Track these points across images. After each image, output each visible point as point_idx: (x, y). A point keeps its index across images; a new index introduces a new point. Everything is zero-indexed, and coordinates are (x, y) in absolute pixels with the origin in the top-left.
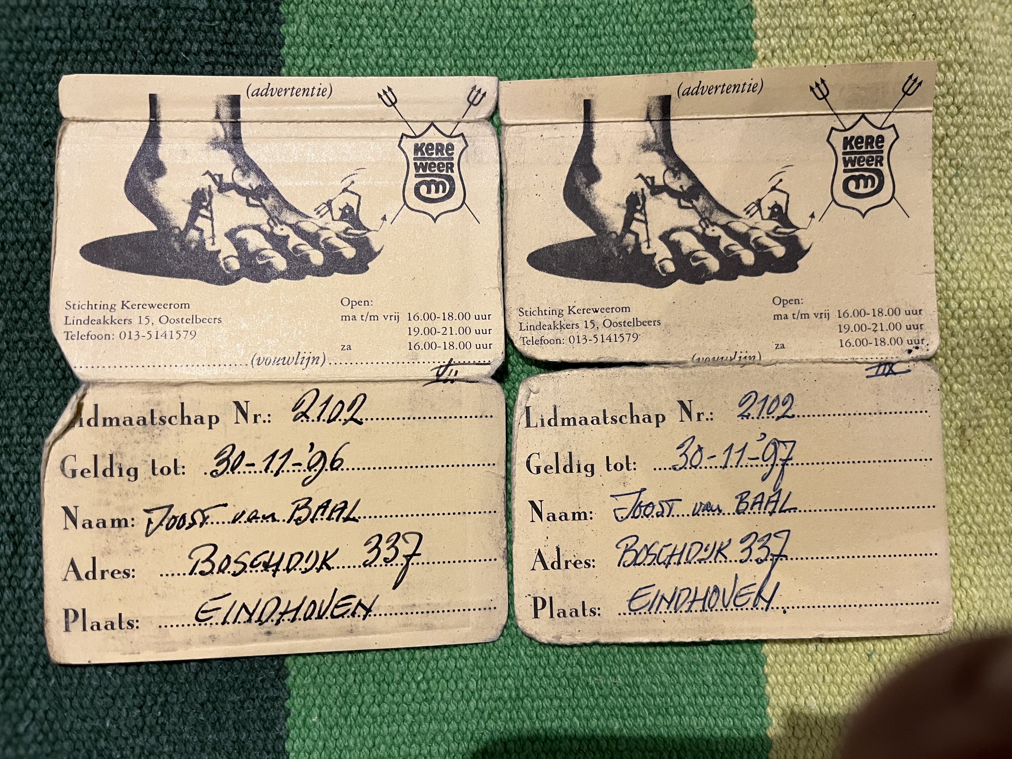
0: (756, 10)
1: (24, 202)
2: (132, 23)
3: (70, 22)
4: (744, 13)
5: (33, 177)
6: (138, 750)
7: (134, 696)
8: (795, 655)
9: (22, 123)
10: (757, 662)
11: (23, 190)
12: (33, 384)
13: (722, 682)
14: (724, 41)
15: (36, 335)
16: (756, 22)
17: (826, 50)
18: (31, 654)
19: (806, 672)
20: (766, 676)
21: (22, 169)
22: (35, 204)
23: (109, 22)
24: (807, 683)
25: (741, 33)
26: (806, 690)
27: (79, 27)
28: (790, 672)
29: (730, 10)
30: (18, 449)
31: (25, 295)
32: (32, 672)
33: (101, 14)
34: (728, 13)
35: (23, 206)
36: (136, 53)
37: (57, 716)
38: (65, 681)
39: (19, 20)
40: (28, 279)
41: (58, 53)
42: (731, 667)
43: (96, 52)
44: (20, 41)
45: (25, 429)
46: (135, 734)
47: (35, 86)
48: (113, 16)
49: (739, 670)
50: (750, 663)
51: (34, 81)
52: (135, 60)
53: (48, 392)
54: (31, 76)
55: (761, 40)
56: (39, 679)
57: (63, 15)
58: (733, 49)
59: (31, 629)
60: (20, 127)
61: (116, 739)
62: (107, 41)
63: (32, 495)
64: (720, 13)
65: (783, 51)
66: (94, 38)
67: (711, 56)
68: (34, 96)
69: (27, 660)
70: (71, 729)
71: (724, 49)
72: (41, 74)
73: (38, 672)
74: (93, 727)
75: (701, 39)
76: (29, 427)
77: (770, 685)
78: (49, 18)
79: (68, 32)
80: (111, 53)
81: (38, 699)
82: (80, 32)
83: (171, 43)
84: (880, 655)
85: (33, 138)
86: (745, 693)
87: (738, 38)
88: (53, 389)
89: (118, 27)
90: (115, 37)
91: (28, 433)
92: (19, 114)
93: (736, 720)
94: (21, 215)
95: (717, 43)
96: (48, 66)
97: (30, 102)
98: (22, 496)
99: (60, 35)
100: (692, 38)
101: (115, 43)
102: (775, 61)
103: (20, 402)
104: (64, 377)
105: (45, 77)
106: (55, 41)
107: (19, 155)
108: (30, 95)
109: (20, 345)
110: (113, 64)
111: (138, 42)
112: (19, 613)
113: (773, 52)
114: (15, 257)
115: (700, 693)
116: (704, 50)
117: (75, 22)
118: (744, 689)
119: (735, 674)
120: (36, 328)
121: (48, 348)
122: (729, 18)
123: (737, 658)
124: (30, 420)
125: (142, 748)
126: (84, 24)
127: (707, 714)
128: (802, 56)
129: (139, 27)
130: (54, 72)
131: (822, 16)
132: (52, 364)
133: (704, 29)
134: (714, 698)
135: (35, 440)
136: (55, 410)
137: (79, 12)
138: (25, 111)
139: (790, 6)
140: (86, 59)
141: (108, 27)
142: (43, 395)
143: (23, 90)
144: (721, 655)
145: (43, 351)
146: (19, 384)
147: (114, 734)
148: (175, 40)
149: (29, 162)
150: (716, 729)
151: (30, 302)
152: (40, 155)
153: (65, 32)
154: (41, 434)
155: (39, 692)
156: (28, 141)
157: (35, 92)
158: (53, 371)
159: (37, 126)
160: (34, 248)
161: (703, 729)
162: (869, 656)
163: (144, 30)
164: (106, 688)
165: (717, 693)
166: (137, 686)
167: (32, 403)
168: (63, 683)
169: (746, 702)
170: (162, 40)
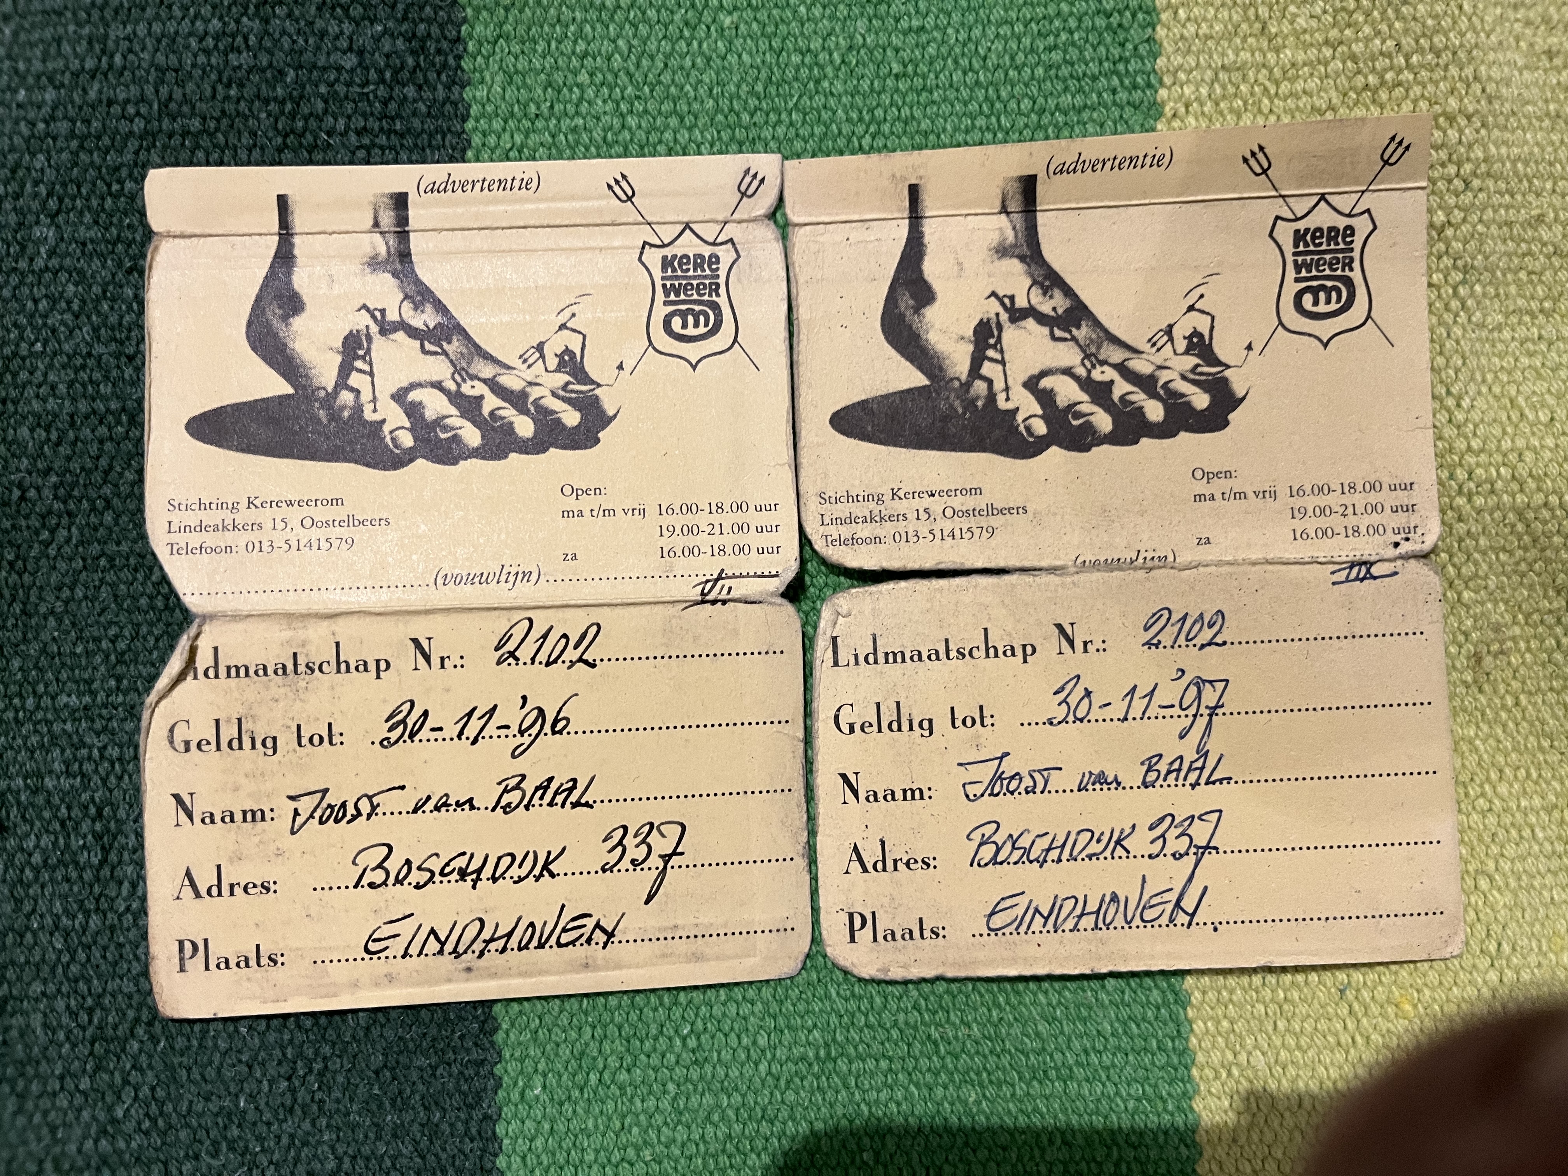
0: (1161, 45)
1: (100, 356)
2: (248, 92)
3: (157, 91)
4: (1143, 50)
5: (113, 319)
6: (285, 1140)
7: (280, 1063)
8: (1232, 992)
9: (92, 241)
10: (1176, 1001)
11: (98, 338)
12: (123, 618)
13: (1125, 1033)
14: (1114, 92)
15: (125, 547)
16: (1161, 62)
17: (1266, 101)
18: (130, 1006)
19: (1249, 1016)
20: (1190, 1022)
21: (95, 308)
22: (117, 358)
23: (214, 89)
24: (1250, 1032)
25: (1139, 80)
26: (1249, 1041)
27: (170, 98)
28: (1225, 1017)
29: (1122, 45)
30: (104, 712)
31: (107, 490)
32: (132, 1032)
33: (202, 79)
34: (1119, 50)
35: (99, 362)
36: (255, 135)
37: (169, 1094)
38: (180, 1043)
39: (84, 90)
40: (111, 467)
41: (141, 138)
42: (1137, 1010)
43: (197, 135)
44: (87, 122)
45: (113, 683)
46: (281, 1117)
47: (109, 186)
48: (220, 80)
49: (1150, 1013)
50: (1166, 1004)
51: (107, 178)
52: (255, 145)
53: (144, 629)
54: (104, 170)
55: (1169, 88)
56: (142, 1042)
57: (148, 82)
58: (1128, 103)
59: (129, 970)
60: (90, 246)
61: (254, 1124)
62: (212, 118)
63: (126, 777)
64: (1108, 50)
65: (1202, 105)
66: (193, 114)
67: (1095, 115)
68: (109, 200)
69: (124, 1014)
70: (189, 1111)
71: (1115, 103)
72: (117, 169)
73: (140, 1031)
74: (222, 1108)
75: (1080, 90)
76: (119, 679)
77: (1196, 1036)
78: (127, 86)
79: (156, 106)
80: (220, 135)
81: (142, 1071)
82: (173, 106)
83: (306, 119)
84: (1358, 990)
85: (109, 262)
86: (1159, 1048)
87: (1135, 87)
88: (151, 624)
89: (227, 98)
90: (223, 112)
91: (118, 688)
92: (88, 228)
93: (1147, 1088)
94: (97, 376)
95: (1105, 95)
96: (128, 157)
97: (103, 210)
98: (113, 780)
99: (143, 110)
100: (1066, 89)
101: (225, 122)
102: (1191, 120)
103: (104, 644)
104: (167, 607)
105: (124, 172)
106: (137, 120)
107: (90, 287)
108: (103, 199)
109: (103, 562)
110: (223, 152)
111: (258, 119)
112: (112, 948)
113: (1187, 106)
114: (91, 436)
115: (1094, 1048)
116: (1085, 106)
117: (164, 90)
118: (1158, 1041)
119: (1144, 1019)
120: (126, 538)
121: (142, 565)
122: (1121, 58)
123: (1147, 997)
124: (120, 670)
125: (292, 1137)
126: (178, 94)
127: (1104, 1078)
128: (1231, 110)
129: (258, 96)
130: (136, 164)
131: (1261, 50)
132: (150, 589)
133: (1085, 74)
134: (1114, 1054)
135: (128, 699)
136: (155, 654)
137: (170, 76)
138: (96, 222)
139: (1212, 37)
140: (183, 144)
141: (214, 97)
142: (137, 633)
143: (93, 192)
144: (1123, 992)
145: (136, 570)
146: (102, 619)
147: (251, 1116)
148: (311, 114)
149: (105, 298)
150: (1118, 1100)
151: (115, 501)
152: (121, 287)
153: (151, 107)
154: (137, 690)
155: (143, 1058)
156: (104, 266)
157: (110, 194)
158: (151, 598)
159: (115, 244)
160: (119, 422)
161: (1099, 1100)
162: (1342, 992)
163: (267, 102)
164: (239, 1052)
165: (1119, 1048)
166: (283, 1048)
167: (122, 645)
168: (177, 1047)
170: (293, 116)
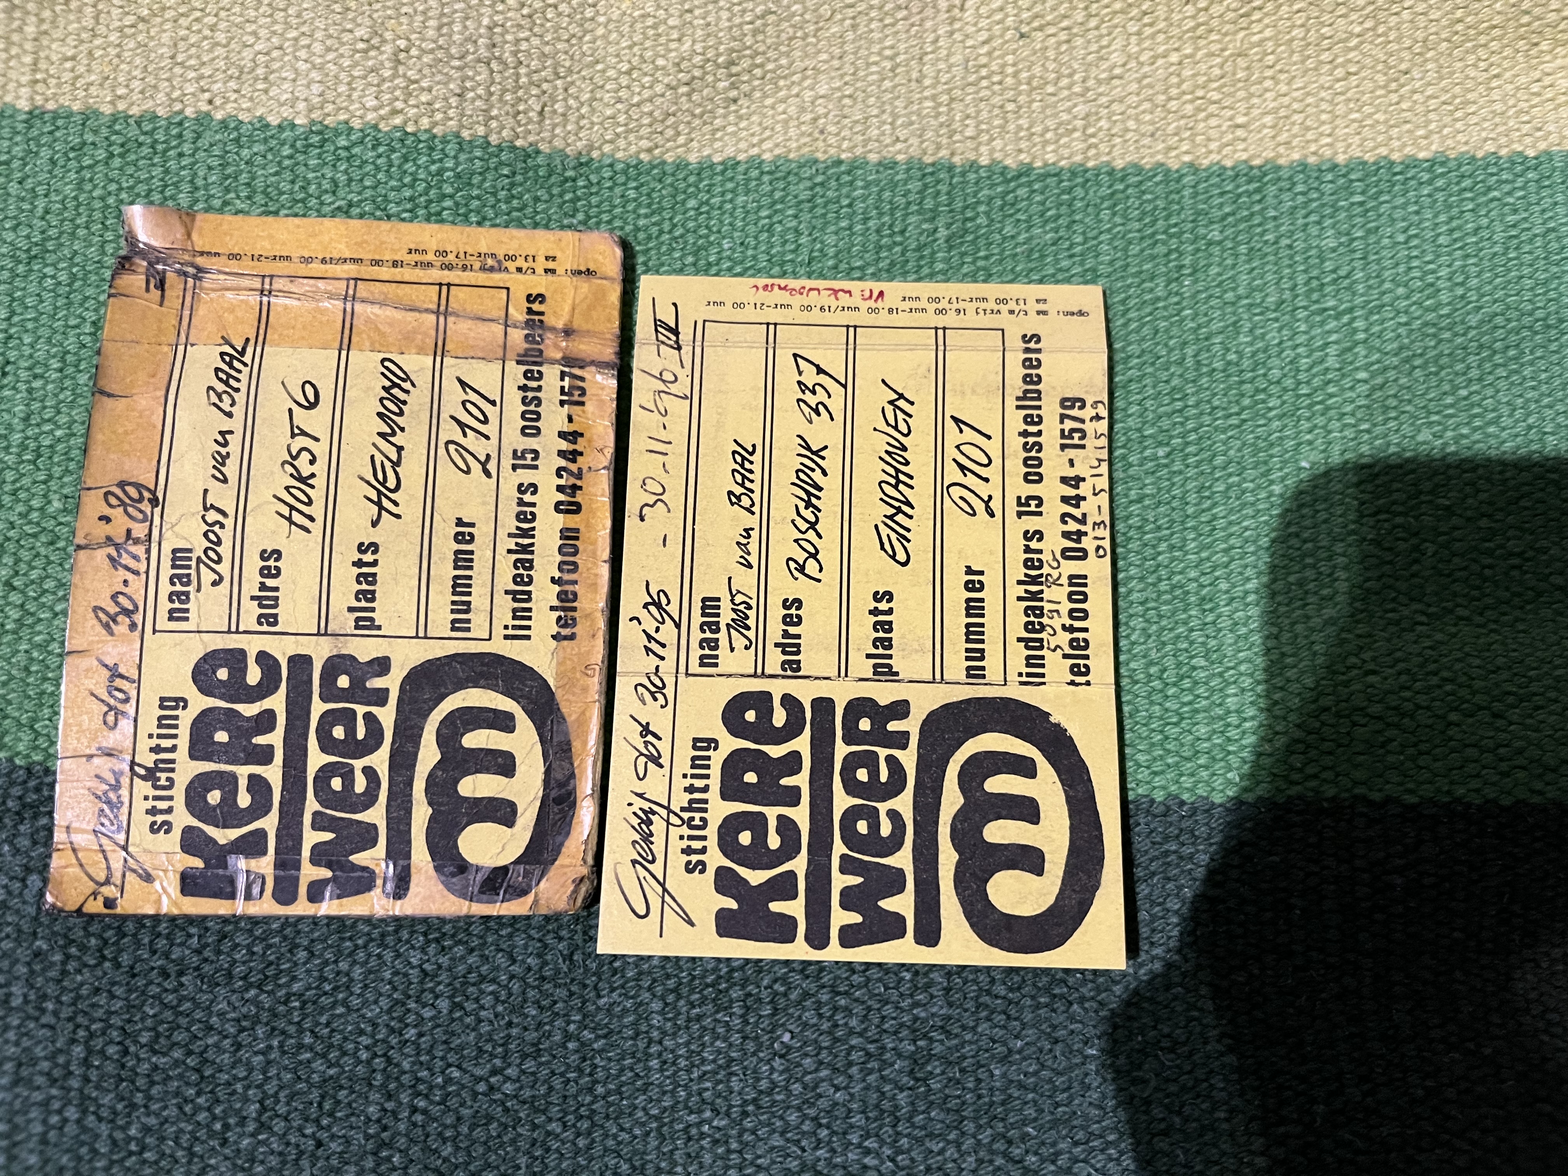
169: (1079, 192)
